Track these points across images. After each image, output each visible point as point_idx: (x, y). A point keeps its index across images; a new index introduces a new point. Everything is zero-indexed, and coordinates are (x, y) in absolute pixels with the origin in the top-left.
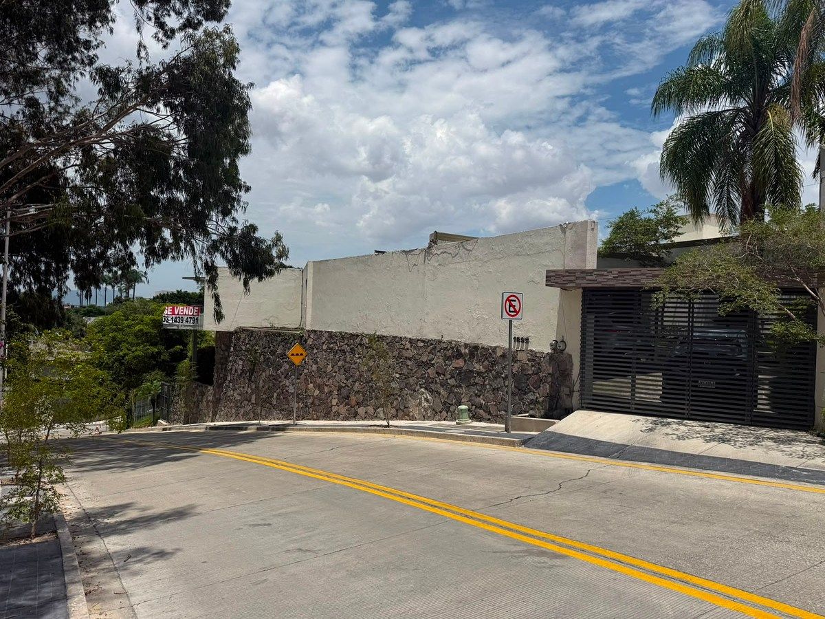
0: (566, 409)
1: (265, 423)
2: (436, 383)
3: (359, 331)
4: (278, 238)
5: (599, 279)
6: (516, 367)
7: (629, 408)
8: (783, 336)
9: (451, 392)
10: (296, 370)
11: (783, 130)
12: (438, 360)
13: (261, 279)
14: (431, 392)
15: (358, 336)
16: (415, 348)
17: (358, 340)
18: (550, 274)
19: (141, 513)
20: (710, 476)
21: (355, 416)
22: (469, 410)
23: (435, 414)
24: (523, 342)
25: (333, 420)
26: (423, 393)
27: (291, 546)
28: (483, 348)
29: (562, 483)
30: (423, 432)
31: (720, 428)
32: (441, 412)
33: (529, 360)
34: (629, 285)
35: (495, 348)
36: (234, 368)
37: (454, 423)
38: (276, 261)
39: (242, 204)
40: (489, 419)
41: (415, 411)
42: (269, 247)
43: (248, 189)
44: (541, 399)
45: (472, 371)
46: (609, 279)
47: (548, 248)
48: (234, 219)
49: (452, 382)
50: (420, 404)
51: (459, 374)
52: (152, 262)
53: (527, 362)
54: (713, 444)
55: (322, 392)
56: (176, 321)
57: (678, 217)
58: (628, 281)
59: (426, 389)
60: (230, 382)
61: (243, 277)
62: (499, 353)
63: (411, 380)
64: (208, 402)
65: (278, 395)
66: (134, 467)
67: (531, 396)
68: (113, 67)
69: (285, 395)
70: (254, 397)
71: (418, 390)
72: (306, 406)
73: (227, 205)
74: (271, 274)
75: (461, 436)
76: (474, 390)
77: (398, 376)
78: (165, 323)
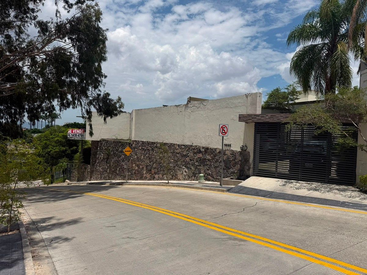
0: (247, 176)
1: (114, 181)
2: (190, 164)
3: (156, 141)
4: (120, 99)
5: (262, 119)
6: (225, 157)
7: (275, 175)
8: (343, 144)
9: (196, 168)
10: (127, 158)
11: (344, 53)
12: (191, 154)
13: (111, 117)
14: (188, 168)
15: (155, 143)
16: (180, 149)
17: (155, 145)
18: (240, 116)
19: (58, 221)
20: (310, 205)
21: (154, 178)
22: (204, 176)
23: (189, 178)
24: (228, 146)
25: (144, 180)
26: (184, 169)
27: (124, 236)
28: (210, 149)
29: (245, 208)
30: (184, 186)
31: (315, 185)
32: (192, 177)
33: (231, 154)
34: (275, 121)
35: (216, 149)
36: (99, 157)
37: (198, 182)
38: (118, 109)
39: (103, 83)
40: (213, 180)
41: (180, 177)
42: (115, 103)
43: (106, 77)
44: (236, 171)
45: (206, 159)
46: (266, 119)
47: (240, 104)
48: (99, 90)
49: (197, 164)
50: (183, 173)
51: (200, 160)
52: (62, 109)
53: (230, 155)
54: (311, 191)
55: (139, 168)
56: (73, 136)
57: (297, 91)
58: (275, 119)
59: (185, 167)
60: (98, 163)
61: (103, 116)
62: (218, 151)
63: (179, 163)
64: (88, 172)
65: (119, 169)
66: (55, 201)
67: (231, 170)
68: (45, 21)
69: (123, 169)
70: (108, 170)
71: (182, 167)
72: (132, 174)
73: (96, 84)
74: (116, 115)
75: (200, 188)
76: (207, 167)
77: (173, 161)
78: (69, 137)
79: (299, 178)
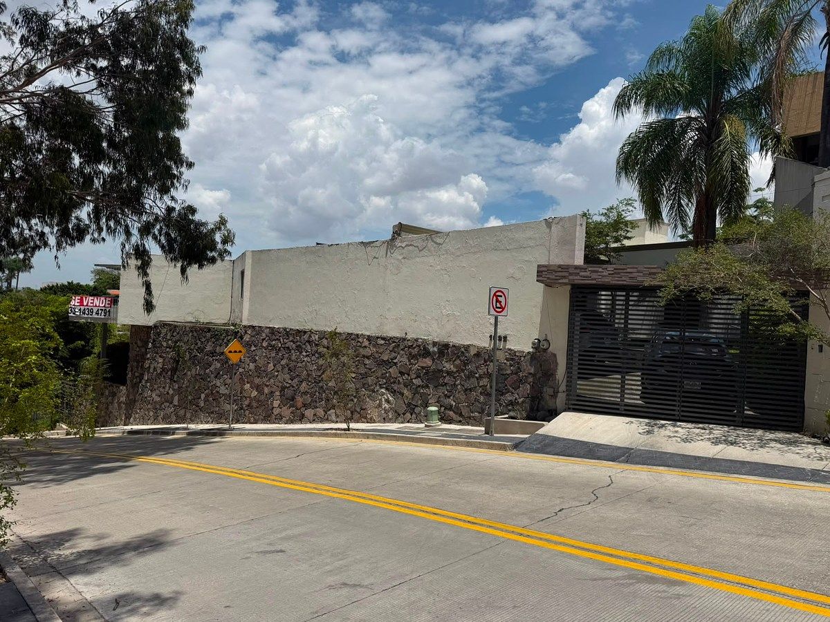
0: (549, 411)
1: (192, 426)
2: (399, 383)
3: (307, 327)
4: (223, 222)
5: (594, 276)
6: (492, 368)
7: (618, 409)
9: (416, 393)
10: (229, 368)
12: (402, 359)
13: (201, 266)
14: (394, 392)
15: (305, 332)
16: (374, 346)
17: (306, 337)
18: (541, 269)
20: (745, 481)
21: (302, 419)
22: (439, 412)
23: (398, 416)
24: (500, 340)
25: (274, 423)
26: (383, 394)
28: (454, 346)
32: (404, 414)
33: (507, 359)
34: (625, 283)
35: (469, 346)
36: (152, 366)
37: (422, 425)
38: (220, 246)
39: (182, 181)
40: (460, 421)
41: (374, 413)
42: (213, 231)
43: (190, 165)
44: (520, 400)
45: (442, 371)
46: (603, 276)
47: (531, 243)
48: (173, 198)
49: (417, 382)
50: (380, 405)
51: (426, 373)
52: (64, 245)
53: (505, 361)
55: (260, 391)
56: (84, 313)
58: (623, 278)
59: (387, 389)
60: (147, 381)
61: (179, 265)
62: (473, 352)
63: (370, 380)
64: (119, 403)
65: (207, 396)
67: (509, 397)
69: (215, 396)
70: (176, 398)
71: (377, 391)
72: (241, 409)
73: (166, 182)
74: (213, 260)
76: (444, 390)
77: (354, 375)
78: (72, 315)
79: (674, 415)
